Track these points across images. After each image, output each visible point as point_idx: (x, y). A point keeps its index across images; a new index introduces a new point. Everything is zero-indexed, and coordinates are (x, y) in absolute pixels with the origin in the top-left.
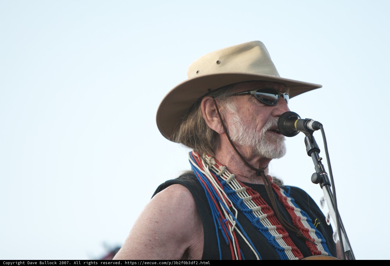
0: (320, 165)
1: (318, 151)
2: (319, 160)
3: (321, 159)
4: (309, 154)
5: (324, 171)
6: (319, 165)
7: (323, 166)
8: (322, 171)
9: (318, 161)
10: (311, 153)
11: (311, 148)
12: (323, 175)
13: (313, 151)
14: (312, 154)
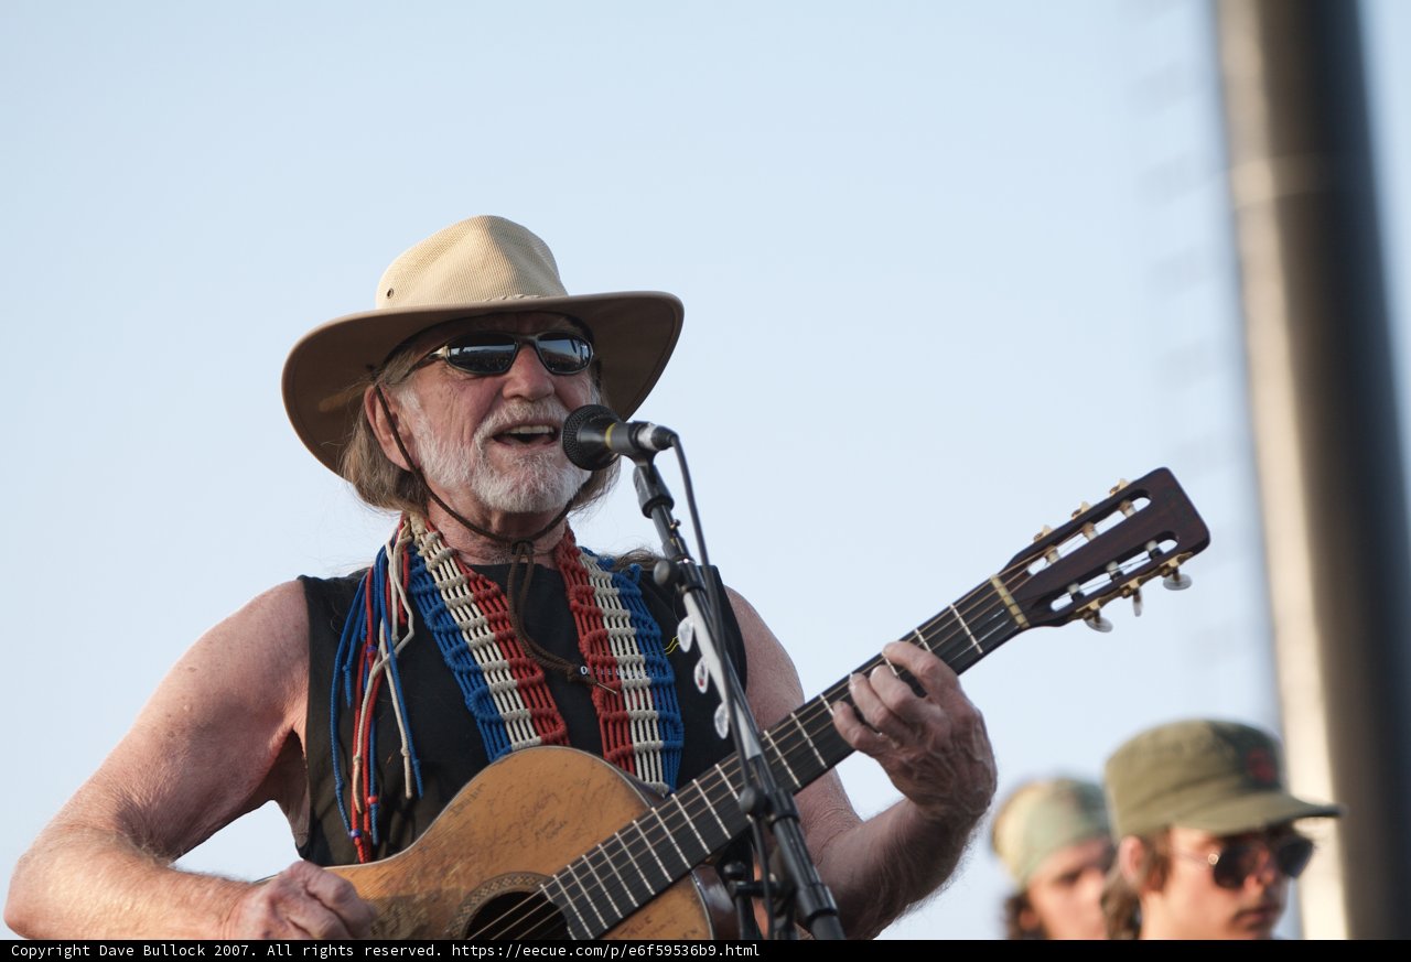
0: (675, 541)
1: (670, 503)
2: (672, 526)
3: (678, 523)
4: (647, 512)
5: (686, 555)
6: (672, 540)
7: (682, 541)
8: (680, 554)
9: (670, 530)
10: (651, 510)
11: (649, 497)
12: (685, 565)
13: (657, 503)
14: (655, 512)
